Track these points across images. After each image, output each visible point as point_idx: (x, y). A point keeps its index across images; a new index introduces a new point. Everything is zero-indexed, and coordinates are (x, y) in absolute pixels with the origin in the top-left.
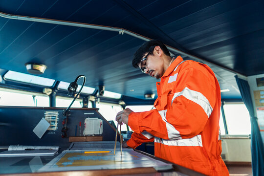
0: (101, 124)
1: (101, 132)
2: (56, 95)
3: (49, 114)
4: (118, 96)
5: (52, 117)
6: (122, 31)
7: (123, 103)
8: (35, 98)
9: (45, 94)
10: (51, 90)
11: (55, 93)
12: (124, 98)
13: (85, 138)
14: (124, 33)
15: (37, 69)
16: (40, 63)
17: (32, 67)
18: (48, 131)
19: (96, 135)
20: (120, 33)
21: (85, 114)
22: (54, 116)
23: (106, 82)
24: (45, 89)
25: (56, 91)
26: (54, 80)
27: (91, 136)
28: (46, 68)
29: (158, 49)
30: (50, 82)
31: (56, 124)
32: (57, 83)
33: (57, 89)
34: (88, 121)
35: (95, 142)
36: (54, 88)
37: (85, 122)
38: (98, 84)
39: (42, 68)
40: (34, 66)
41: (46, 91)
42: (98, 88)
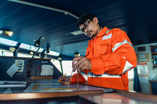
0: (52, 69)
1: (52, 74)
2: (18, 52)
3: (18, 61)
4: (57, 54)
5: (20, 63)
6: (66, 13)
7: (60, 59)
8: (3, 53)
9: (11, 51)
10: (14, 49)
11: (17, 50)
12: (61, 56)
13: (42, 77)
14: (68, 14)
15: (7, 34)
16: (9, 30)
17: (3, 32)
18: (17, 73)
19: (49, 76)
20: (65, 14)
21: (42, 62)
22: (21, 63)
23: (51, 45)
24: (11, 48)
25: (18, 49)
26: (17, 42)
27: (46, 76)
28: (13, 34)
29: (95, 19)
30: (14, 43)
31: (23, 68)
32: (19, 44)
33: (19, 48)
34: (43, 67)
35: (48, 80)
36: (17, 47)
37: (42, 67)
38: (46, 46)
39: (10, 34)
40: (5, 31)
41: (11, 49)
42: (46, 49)
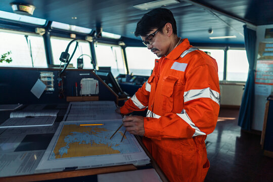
0: (97, 85)
1: (97, 92)
2: (51, 35)
4: (118, 37)
7: (123, 44)
8: (28, 38)
9: (38, 34)
10: (44, 30)
11: (49, 33)
15: (24, 10)
16: (27, 4)
17: (18, 7)
18: (45, 91)
19: (92, 95)
21: (80, 74)
23: (104, 24)
25: (50, 30)
26: (45, 20)
29: (168, 26)
31: (52, 85)
33: (50, 29)
34: (84, 81)
36: (47, 27)
37: (81, 83)
41: (38, 30)
